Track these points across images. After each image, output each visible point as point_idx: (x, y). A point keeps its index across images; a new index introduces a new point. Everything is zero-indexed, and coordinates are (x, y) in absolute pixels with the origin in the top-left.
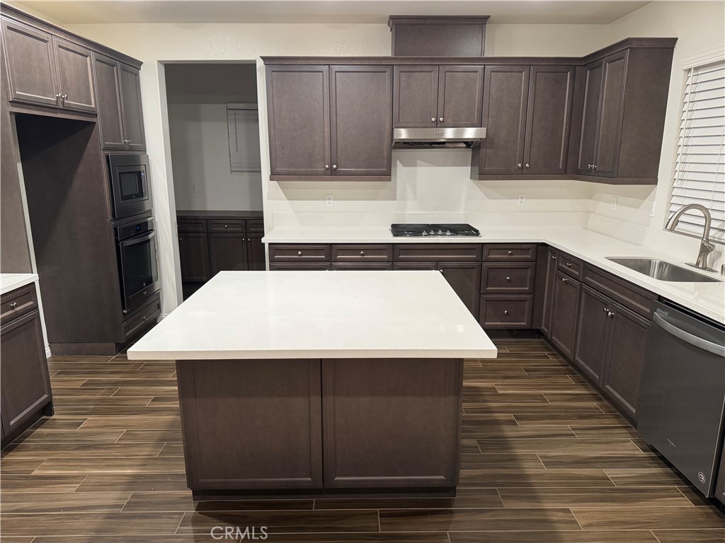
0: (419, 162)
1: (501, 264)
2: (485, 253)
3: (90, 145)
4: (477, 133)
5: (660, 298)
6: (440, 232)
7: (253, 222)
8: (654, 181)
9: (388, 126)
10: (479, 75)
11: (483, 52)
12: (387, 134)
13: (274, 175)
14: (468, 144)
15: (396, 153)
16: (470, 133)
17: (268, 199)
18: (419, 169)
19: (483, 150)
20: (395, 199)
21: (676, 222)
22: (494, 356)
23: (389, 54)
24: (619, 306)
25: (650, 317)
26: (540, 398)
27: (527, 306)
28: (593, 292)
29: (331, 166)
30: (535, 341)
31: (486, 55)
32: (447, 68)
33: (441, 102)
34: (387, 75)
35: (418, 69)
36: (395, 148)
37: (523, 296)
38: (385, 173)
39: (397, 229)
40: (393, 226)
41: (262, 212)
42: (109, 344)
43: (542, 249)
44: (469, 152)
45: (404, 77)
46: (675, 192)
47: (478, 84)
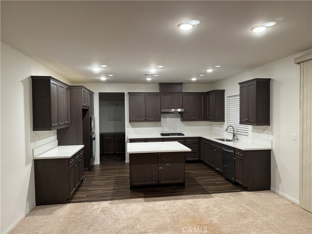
0: (167, 117)
1: (190, 143)
2: (186, 140)
3: (87, 114)
4: (181, 110)
5: (224, 145)
6: (174, 135)
7: (116, 135)
8: (224, 121)
9: (159, 108)
10: (181, 96)
11: (182, 91)
12: (159, 110)
13: (130, 121)
14: (179, 112)
15: (161, 115)
16: (179, 110)
17: (127, 127)
18: (167, 119)
19: (183, 114)
20: (161, 127)
21: (227, 130)
22: (191, 151)
23: (159, 92)
24: (217, 149)
25: (222, 149)
26: (202, 173)
27: (198, 154)
28: (212, 147)
29: (145, 118)
30: (201, 164)
31: (183, 92)
32: (174, 95)
33: (172, 103)
34: (159, 96)
35: (167, 95)
36: (161, 113)
37: (196, 151)
38: (159, 120)
39: (162, 134)
40: (161, 134)
41: (125, 132)
42: (86, 168)
43: (200, 138)
44: (180, 114)
45: (163, 97)
46: (229, 123)
47: (181, 98)
